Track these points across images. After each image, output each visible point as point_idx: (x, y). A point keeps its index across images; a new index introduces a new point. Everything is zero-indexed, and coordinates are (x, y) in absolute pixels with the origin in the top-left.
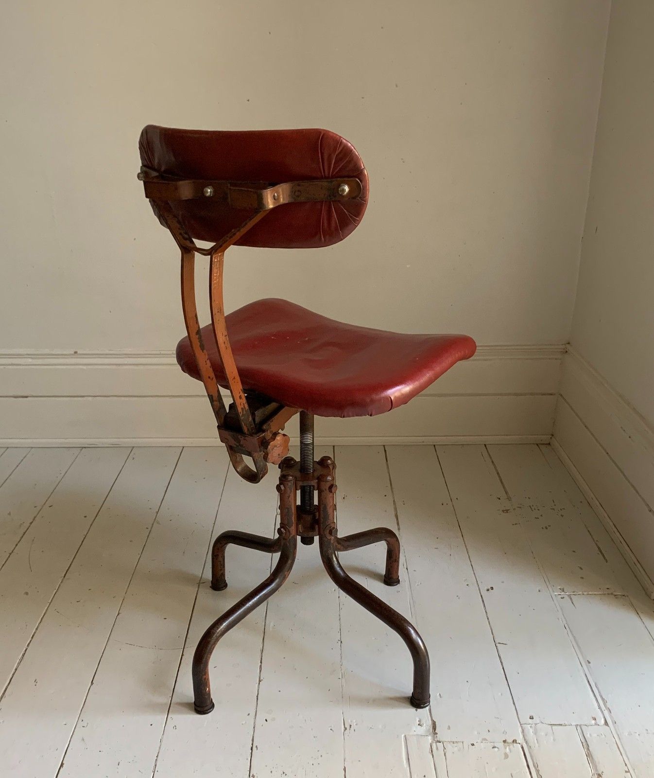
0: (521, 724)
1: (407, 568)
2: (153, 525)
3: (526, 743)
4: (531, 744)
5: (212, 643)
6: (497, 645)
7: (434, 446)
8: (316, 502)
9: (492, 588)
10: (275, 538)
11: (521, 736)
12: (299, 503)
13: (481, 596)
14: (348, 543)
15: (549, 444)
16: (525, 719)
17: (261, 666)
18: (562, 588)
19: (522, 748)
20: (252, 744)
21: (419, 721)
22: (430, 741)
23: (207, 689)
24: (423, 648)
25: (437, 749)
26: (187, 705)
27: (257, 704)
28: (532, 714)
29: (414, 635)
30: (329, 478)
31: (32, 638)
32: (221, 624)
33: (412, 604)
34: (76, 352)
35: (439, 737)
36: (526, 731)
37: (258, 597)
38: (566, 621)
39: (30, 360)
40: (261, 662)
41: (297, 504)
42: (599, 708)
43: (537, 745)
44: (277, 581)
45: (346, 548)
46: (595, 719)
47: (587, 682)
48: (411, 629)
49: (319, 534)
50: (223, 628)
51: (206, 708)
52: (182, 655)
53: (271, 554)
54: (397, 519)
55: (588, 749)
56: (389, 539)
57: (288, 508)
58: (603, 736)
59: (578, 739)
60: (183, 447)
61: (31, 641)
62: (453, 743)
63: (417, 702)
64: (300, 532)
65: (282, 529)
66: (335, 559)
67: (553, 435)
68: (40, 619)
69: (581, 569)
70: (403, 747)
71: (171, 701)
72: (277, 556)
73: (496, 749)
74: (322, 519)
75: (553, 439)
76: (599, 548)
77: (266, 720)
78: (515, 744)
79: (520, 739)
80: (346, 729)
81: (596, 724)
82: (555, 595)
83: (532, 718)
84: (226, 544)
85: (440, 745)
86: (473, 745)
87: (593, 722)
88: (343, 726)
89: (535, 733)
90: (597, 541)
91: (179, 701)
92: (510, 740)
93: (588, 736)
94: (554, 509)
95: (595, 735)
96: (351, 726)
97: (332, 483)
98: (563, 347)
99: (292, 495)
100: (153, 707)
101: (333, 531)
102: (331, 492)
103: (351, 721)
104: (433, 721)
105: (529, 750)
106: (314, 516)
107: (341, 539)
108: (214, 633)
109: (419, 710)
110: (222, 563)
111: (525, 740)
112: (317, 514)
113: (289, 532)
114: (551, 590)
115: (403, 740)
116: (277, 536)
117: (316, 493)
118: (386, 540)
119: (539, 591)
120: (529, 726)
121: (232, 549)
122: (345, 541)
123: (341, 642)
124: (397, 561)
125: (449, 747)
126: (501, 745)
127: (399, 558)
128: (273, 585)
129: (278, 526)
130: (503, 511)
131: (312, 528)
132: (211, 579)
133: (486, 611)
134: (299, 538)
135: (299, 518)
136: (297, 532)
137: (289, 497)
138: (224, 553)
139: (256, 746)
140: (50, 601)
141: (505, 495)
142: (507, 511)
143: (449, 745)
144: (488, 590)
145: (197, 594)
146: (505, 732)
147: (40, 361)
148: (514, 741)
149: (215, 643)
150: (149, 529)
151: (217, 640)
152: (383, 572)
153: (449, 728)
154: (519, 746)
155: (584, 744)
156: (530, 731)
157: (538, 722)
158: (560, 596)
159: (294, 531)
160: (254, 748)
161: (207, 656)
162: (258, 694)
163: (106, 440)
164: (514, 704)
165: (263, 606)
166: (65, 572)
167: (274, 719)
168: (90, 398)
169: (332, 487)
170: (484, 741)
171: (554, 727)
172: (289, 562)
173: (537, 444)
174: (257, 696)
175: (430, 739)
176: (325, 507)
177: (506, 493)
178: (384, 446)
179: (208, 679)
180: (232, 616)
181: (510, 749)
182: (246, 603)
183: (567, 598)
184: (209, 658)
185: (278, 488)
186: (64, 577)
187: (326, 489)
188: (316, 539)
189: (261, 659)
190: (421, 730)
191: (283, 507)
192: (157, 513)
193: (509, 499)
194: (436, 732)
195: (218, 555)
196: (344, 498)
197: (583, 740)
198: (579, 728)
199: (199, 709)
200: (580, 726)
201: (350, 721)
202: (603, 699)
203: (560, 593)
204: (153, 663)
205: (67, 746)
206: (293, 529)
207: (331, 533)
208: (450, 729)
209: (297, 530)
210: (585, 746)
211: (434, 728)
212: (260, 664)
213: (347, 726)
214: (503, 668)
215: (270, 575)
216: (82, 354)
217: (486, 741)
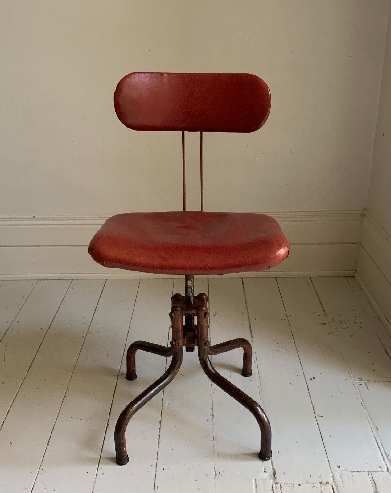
0: (332, 471)
1: (257, 364)
2: (87, 334)
3: (335, 483)
4: (338, 485)
5: (127, 418)
6: (317, 417)
7: (276, 278)
8: (196, 323)
9: (314, 378)
10: (169, 347)
11: (332, 479)
13: (307, 383)
14: (217, 350)
15: (353, 277)
16: (335, 468)
17: (160, 433)
18: (360, 377)
19: (332, 487)
20: (155, 485)
21: (264, 469)
22: (272, 483)
23: (125, 449)
24: (266, 420)
25: (276, 488)
26: (111, 459)
27: (157, 458)
28: (339, 464)
29: (261, 413)
30: (204, 308)
31: (8, 413)
32: (134, 406)
33: (260, 389)
34: (34, 217)
35: (278, 480)
36: (335, 476)
37: (157, 387)
38: (363, 400)
39: (3, 222)
40: (160, 430)
41: (183, 325)
42: (383, 460)
43: (342, 485)
44: (170, 376)
45: (216, 353)
46: (380, 467)
47: (376, 442)
48: (258, 408)
49: (198, 345)
50: (134, 408)
51: (124, 461)
52: (108, 425)
53: (166, 357)
54: (251, 330)
55: (376, 488)
56: (244, 346)
57: (177, 329)
58: (386, 479)
59: (369, 481)
60: (107, 279)
61: (7, 415)
62: (287, 484)
63: (263, 456)
64: (185, 344)
65: (173, 342)
66: (208, 361)
67: (356, 271)
68: (13, 401)
69: (373, 364)
70: (254, 484)
71: (100, 456)
72: (170, 358)
73: (315, 488)
74: (200, 336)
75: (356, 273)
76: (386, 350)
77: (164, 469)
78: (327, 485)
79: (331, 482)
80: (216, 475)
81: (381, 471)
82: (356, 382)
83: (339, 467)
84: (136, 350)
85: (278, 485)
86: (300, 485)
87: (379, 469)
88: (214, 473)
89: (341, 477)
90: (384, 345)
91: (106, 456)
92: (324, 482)
93: (375, 479)
94: (356, 323)
95: (381, 478)
96: (219, 473)
97: (206, 311)
98: (362, 212)
99: (180, 320)
100: (89, 461)
101: (207, 343)
102: (205, 317)
103: (220, 470)
104: (274, 469)
105: (337, 489)
106: (195, 333)
107: (213, 347)
108: (129, 412)
109: (265, 462)
110: (133, 362)
111: (334, 481)
112: (196, 331)
113: (178, 343)
114: (353, 379)
115: (254, 482)
117: (196, 318)
119: (345, 380)
120: (337, 472)
121: (140, 353)
122: (216, 348)
123: (213, 416)
124: (250, 360)
125: (284, 486)
126: (318, 485)
127: (251, 358)
128: (168, 379)
129: (171, 340)
130: (322, 324)
131: (193, 342)
132: (126, 372)
133: (309, 394)
134: (184, 348)
135: (184, 335)
136: (183, 344)
137: (178, 320)
138: (135, 356)
139: (157, 487)
140: (19, 388)
141: (324, 313)
142: (324, 324)
143: (284, 485)
144: (311, 379)
145: (117, 383)
146: (321, 477)
147: (9, 223)
148: (327, 483)
149: (129, 419)
150: (84, 338)
151: (131, 416)
152: (241, 367)
153: (284, 474)
154: (330, 486)
155: (373, 484)
156: (338, 476)
157: (343, 469)
158: (359, 383)
159: (181, 343)
160: (156, 488)
161: (124, 427)
162: (158, 452)
163: (55, 275)
164: (327, 457)
165: (161, 393)
166: (29, 368)
167: (168, 469)
168: (44, 247)
169: (206, 314)
170: (307, 483)
171: (353, 473)
172: (178, 363)
173: (345, 277)
174: (158, 453)
175: (271, 481)
176: (202, 328)
177: (324, 311)
178: (242, 278)
179: (125, 442)
180: (140, 400)
181: (324, 488)
182: (150, 392)
183: (363, 384)
184: (126, 428)
185: (171, 315)
186: (28, 371)
187: (202, 316)
188: (196, 348)
189: (160, 427)
190: (266, 476)
191: (174, 326)
192: (89, 326)
193: (326, 315)
194: (276, 476)
195: (131, 357)
196: (215, 315)
197: (372, 482)
198: (370, 474)
199: (119, 462)
200: (371, 472)
201: (219, 469)
202: (386, 454)
203: (359, 381)
204: (88, 431)
205: (32, 487)
206: (180, 342)
207: (205, 344)
208: (285, 474)
209: (183, 342)
210: (374, 486)
211: (275, 474)
212: (159, 431)
213: (217, 473)
214: (320, 433)
215: (166, 373)
216: (38, 218)
217: (309, 483)
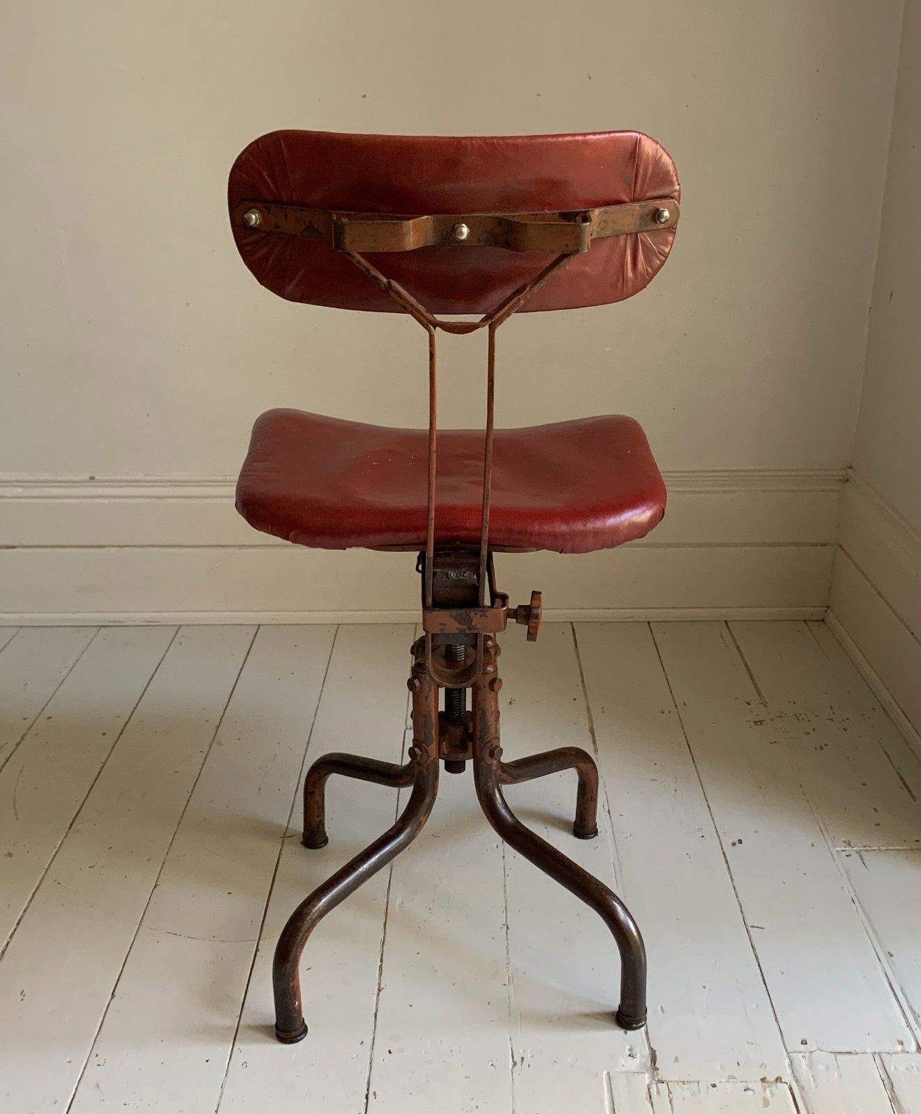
0: (788, 1053)
1: (609, 811)
2: (210, 746)
3: (797, 1081)
4: (804, 1084)
5: (303, 930)
6: (750, 929)
7: (649, 623)
8: (469, 708)
9: (740, 842)
10: (403, 765)
11: (789, 1071)
12: (442, 708)
13: (724, 854)
14: (518, 772)
15: (823, 620)
16: (795, 1045)
17: (381, 967)
18: (847, 840)
19: (791, 1089)
20: (368, 1090)
21: (629, 1050)
22: (648, 1081)
23: (297, 1003)
24: (635, 934)
25: (658, 1093)
26: (263, 1029)
27: (375, 1027)
28: (805, 1037)
29: (622, 915)
30: (490, 669)
31: (18, 924)
32: (320, 900)
33: (617, 869)
34: (92, 478)
35: (662, 1074)
36: (795, 1063)
37: (378, 856)
38: (855, 891)
39: (20, 490)
40: (382, 961)
41: (439, 710)
42: (908, 1026)
43: (813, 1085)
44: (408, 830)
45: (515, 779)
46: (901, 1043)
47: (888, 986)
48: (616, 905)
49: (474, 757)
50: (322, 906)
51: (294, 1034)
52: (257, 950)
53: (397, 789)
54: (593, 735)
55: (892, 1090)
56: (581, 765)
57: (425, 717)
58: (916, 1069)
59: (876, 1075)
60: (259, 625)
61: (15, 930)
62: (684, 1083)
63: (627, 1019)
64: (444, 753)
65: (416, 749)
66: (498, 795)
67: (828, 607)
68: (31, 895)
69: (875, 810)
70: (606, 1090)
71: (239, 1023)
72: (407, 792)
73: (750, 1093)
74: (478, 733)
75: (829, 611)
76: (902, 779)
77: (390, 1052)
78: (779, 1084)
79: (787, 1077)
80: (515, 1064)
81: (903, 1051)
82: (837, 851)
83: (804, 1042)
84: (328, 774)
85: (663, 1087)
86: (714, 1086)
87: (899, 1048)
88: (511, 1059)
89: (811, 1065)
90: (899, 768)
91: (251, 1022)
92: (771, 1078)
93: (891, 1069)
94: (832, 720)
95: (902, 1068)
96: (523, 1059)
97: (493, 676)
98: (843, 472)
99: (432, 695)
100: (210, 1033)
101: (495, 751)
102: (493, 690)
103: (524, 1052)
104: (652, 1049)
105: (801, 1094)
106: (466, 729)
107: (507, 765)
108: (308, 914)
109: (629, 1032)
110: (320, 804)
111: (794, 1077)
112: (471, 725)
113: (427, 752)
114: (830, 844)
115: (605, 1080)
116: (407, 760)
117: (469, 691)
118: (577, 767)
119: (813, 845)
120: (801, 1055)
121: (336, 783)
122: (514, 767)
123: (508, 928)
124: (594, 799)
125: (678, 1091)
126: (758, 1086)
127: (596, 795)
128: (402, 837)
129: (409, 744)
130: (755, 722)
131: (462, 747)
132: (302, 831)
133: (731, 877)
134: (442, 763)
135: (442, 731)
136: (439, 753)
137: (427, 698)
138: (324, 788)
139: (375, 1093)
140: (46, 867)
141: (758, 698)
142: (761, 722)
143: (676, 1086)
144: (734, 844)
145: (280, 854)
146: (763, 1066)
147: (36, 492)
148: (779, 1080)
149: (309, 931)
150: (205, 753)
151: (313, 924)
152: (572, 816)
153: (677, 1059)
154: (786, 1087)
155: (885, 1082)
156: (803, 1065)
157: (814, 1048)
158: (844, 853)
159: (435, 751)
160: (371, 1096)
161: (297, 951)
162: (377, 1011)
163: (137, 615)
164: (777, 1020)
165: (385, 870)
166: (71, 820)
167: (402, 1050)
168: (113, 550)
169: (494, 683)
170: (731, 1080)
171: (839, 1057)
172: (427, 800)
173: (805, 622)
174: (376, 1015)
175: (647, 1077)
176: (484, 713)
177: (760, 694)
178: (572, 623)
179: (298, 987)
180: (336, 887)
181: (771, 1092)
182: (359, 867)
183: (855, 855)
184: (300, 953)
185: (411, 684)
186: (70, 828)
187: (484, 687)
188: (469, 764)
189: (382, 955)
190: (634, 1064)
191: (418, 715)
192: (218, 727)
193: (765, 704)
194: (657, 1066)
195: (314, 792)
196: (510, 703)
197: (884, 1076)
198: (877, 1057)
199: (283, 1035)
200: (880, 1054)
201: (521, 1051)
202: (913, 1012)
203: (844, 849)
204: (210, 963)
205: (71, 1097)
206: (433, 749)
207: (492, 754)
208: (678, 1061)
209: (439, 750)
210: (887, 1086)
211: (654, 1059)
212: (379, 964)
213: (518, 1060)
214: (759, 965)
215: (396, 823)
216: (102, 481)
217: (734, 1080)
